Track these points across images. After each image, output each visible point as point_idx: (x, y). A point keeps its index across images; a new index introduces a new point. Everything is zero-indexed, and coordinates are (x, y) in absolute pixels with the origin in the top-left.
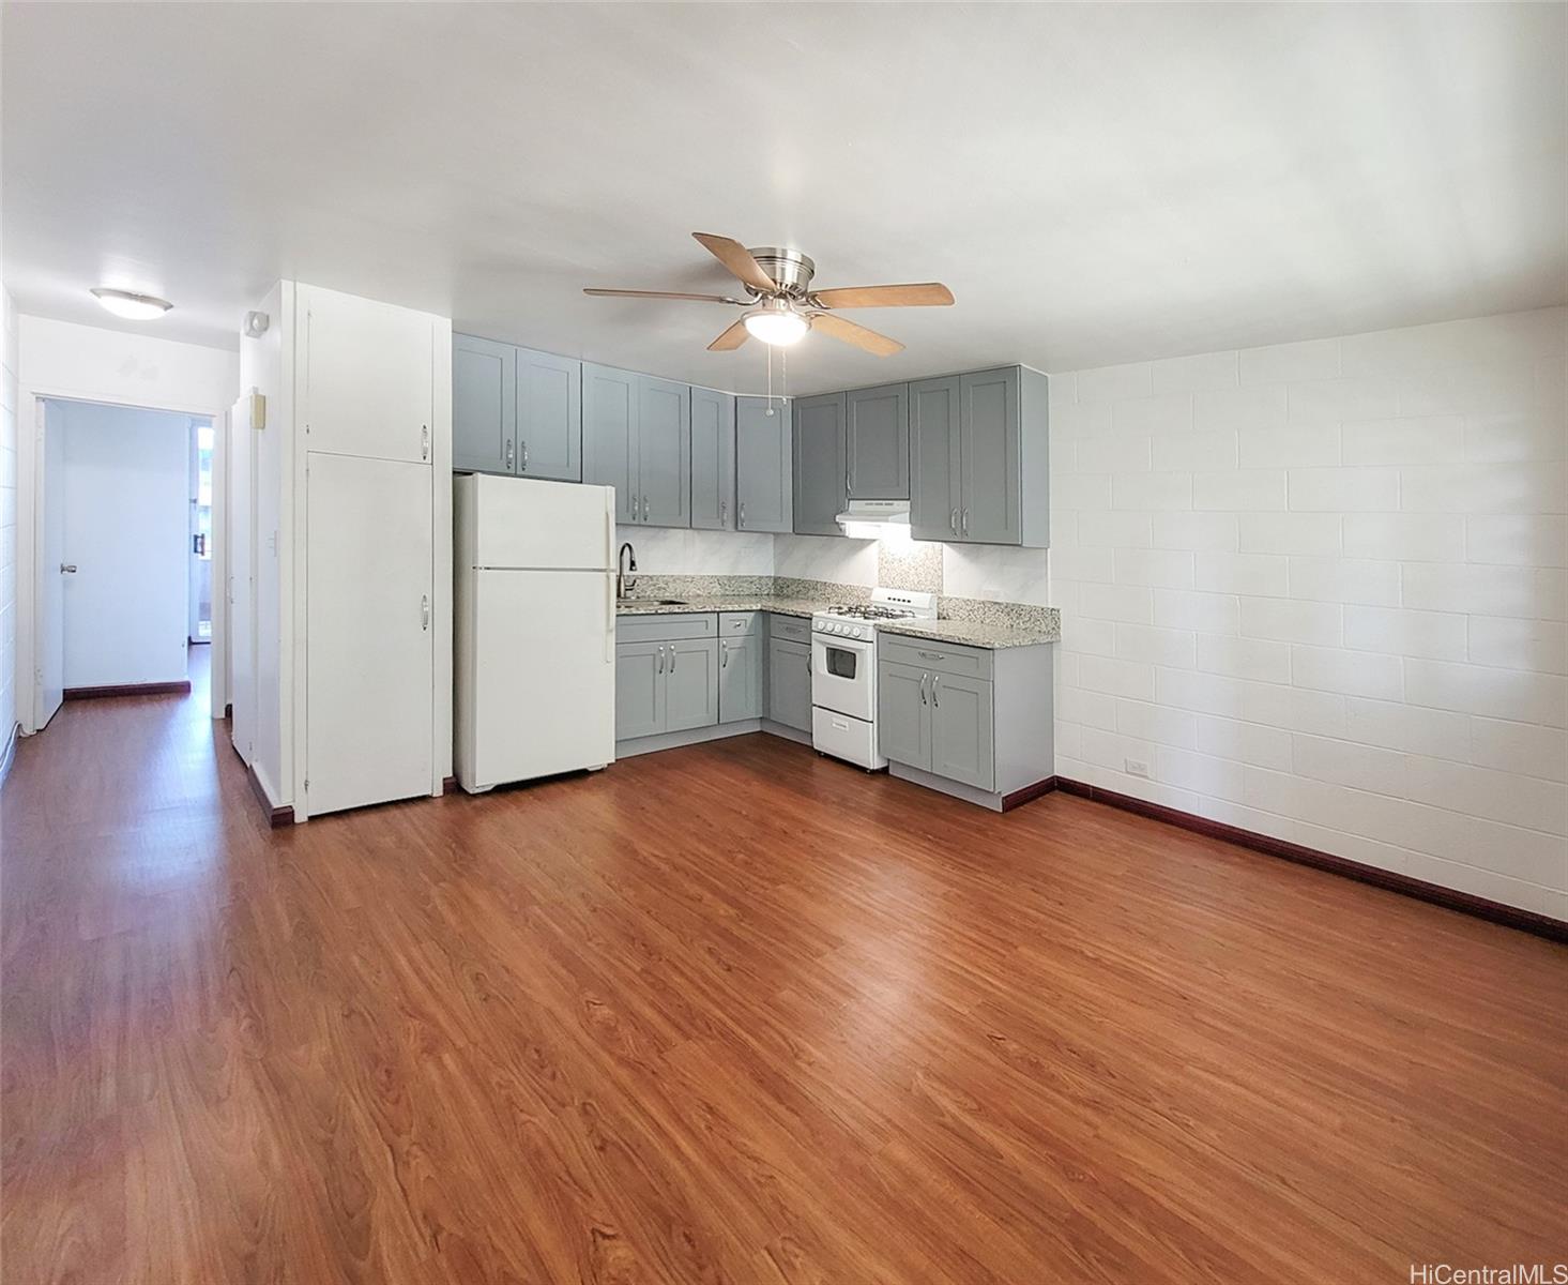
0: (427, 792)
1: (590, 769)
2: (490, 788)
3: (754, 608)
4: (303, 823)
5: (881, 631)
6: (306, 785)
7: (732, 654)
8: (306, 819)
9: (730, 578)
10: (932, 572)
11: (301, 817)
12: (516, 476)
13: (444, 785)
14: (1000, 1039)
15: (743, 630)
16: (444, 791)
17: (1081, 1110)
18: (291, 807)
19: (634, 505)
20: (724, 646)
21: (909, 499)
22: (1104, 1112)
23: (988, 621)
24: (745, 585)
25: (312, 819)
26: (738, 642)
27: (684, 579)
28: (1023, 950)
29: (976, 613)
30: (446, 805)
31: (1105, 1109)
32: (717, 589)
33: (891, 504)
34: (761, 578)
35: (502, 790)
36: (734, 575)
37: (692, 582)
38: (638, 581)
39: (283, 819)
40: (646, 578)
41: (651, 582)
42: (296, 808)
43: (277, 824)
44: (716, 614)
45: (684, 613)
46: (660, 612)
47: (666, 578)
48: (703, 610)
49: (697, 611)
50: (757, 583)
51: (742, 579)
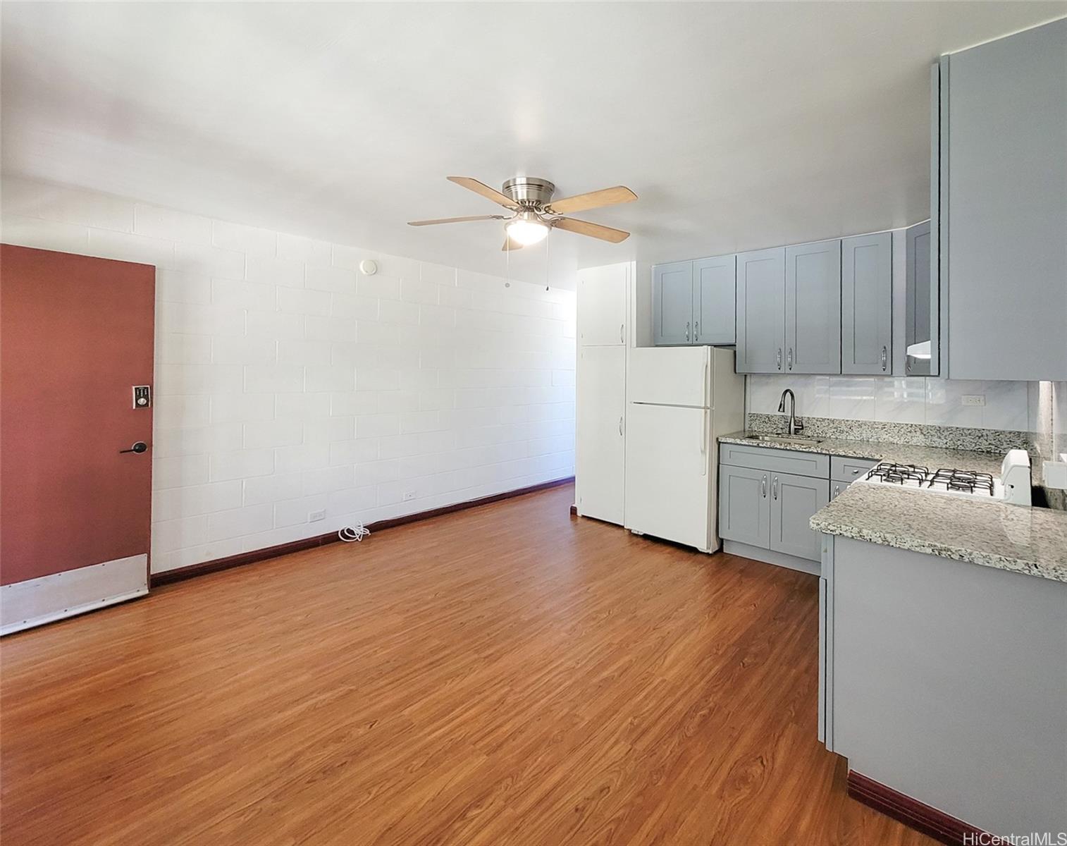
1: (700, 550)
2: (642, 534)
4: (579, 516)
6: (581, 500)
9: (940, 430)
11: (579, 514)
14: (371, 726)
17: (289, 755)
19: (778, 358)
20: (835, 489)
22: (281, 767)
25: (583, 516)
27: (872, 426)
28: (483, 759)
31: (282, 769)
35: (646, 537)
36: (947, 425)
37: (882, 429)
38: (819, 423)
39: (573, 511)
40: (826, 421)
41: (835, 426)
42: (578, 508)
43: (571, 513)
44: (828, 457)
45: (787, 450)
46: (761, 445)
47: (849, 423)
48: (804, 450)
49: (801, 449)
50: (991, 437)
51: (962, 432)
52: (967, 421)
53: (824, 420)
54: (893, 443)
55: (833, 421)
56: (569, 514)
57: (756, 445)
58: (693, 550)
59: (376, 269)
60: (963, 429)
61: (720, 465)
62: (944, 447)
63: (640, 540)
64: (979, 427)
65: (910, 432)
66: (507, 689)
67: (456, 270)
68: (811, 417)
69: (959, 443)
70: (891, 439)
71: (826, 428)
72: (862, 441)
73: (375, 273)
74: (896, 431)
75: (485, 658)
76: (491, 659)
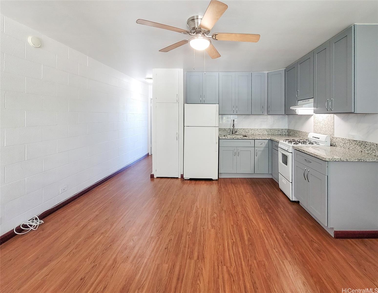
0: (177, 177)
1: (213, 179)
2: (189, 179)
3: (267, 139)
4: (155, 178)
5: (296, 150)
6: (156, 170)
7: (259, 153)
8: (156, 177)
9: (270, 130)
10: (330, 126)
11: (155, 177)
12: (202, 104)
13: (181, 176)
15: (264, 145)
16: (181, 177)
18: (153, 174)
19: (233, 109)
20: (256, 150)
21: (313, 98)
23: (351, 148)
24: (276, 131)
25: (157, 177)
26: (262, 149)
27: (254, 130)
29: (346, 144)
30: (181, 180)
32: (266, 133)
33: (309, 101)
34: (282, 129)
35: (191, 179)
36: (272, 128)
37: (257, 130)
38: (240, 130)
39: (152, 176)
40: (242, 129)
41: (244, 130)
42: (154, 175)
43: (151, 177)
44: (254, 140)
45: (242, 139)
46: (234, 138)
47: (249, 129)
48: (248, 139)
49: (247, 139)
50: (281, 131)
51: (275, 130)
52: (276, 127)
53: (241, 129)
54: (259, 134)
55: (244, 129)
56: (150, 177)
57: (232, 138)
58: (211, 180)
59: (40, 45)
60: (275, 129)
61: (220, 147)
62: (271, 134)
63: (189, 181)
64: (278, 128)
65: (264, 131)
66: (225, 267)
67: (88, 57)
68: (238, 128)
69: (274, 133)
70: (259, 133)
71: (242, 132)
72: (252, 134)
73: (39, 47)
74: (260, 131)
75: (198, 258)
76: (201, 257)
